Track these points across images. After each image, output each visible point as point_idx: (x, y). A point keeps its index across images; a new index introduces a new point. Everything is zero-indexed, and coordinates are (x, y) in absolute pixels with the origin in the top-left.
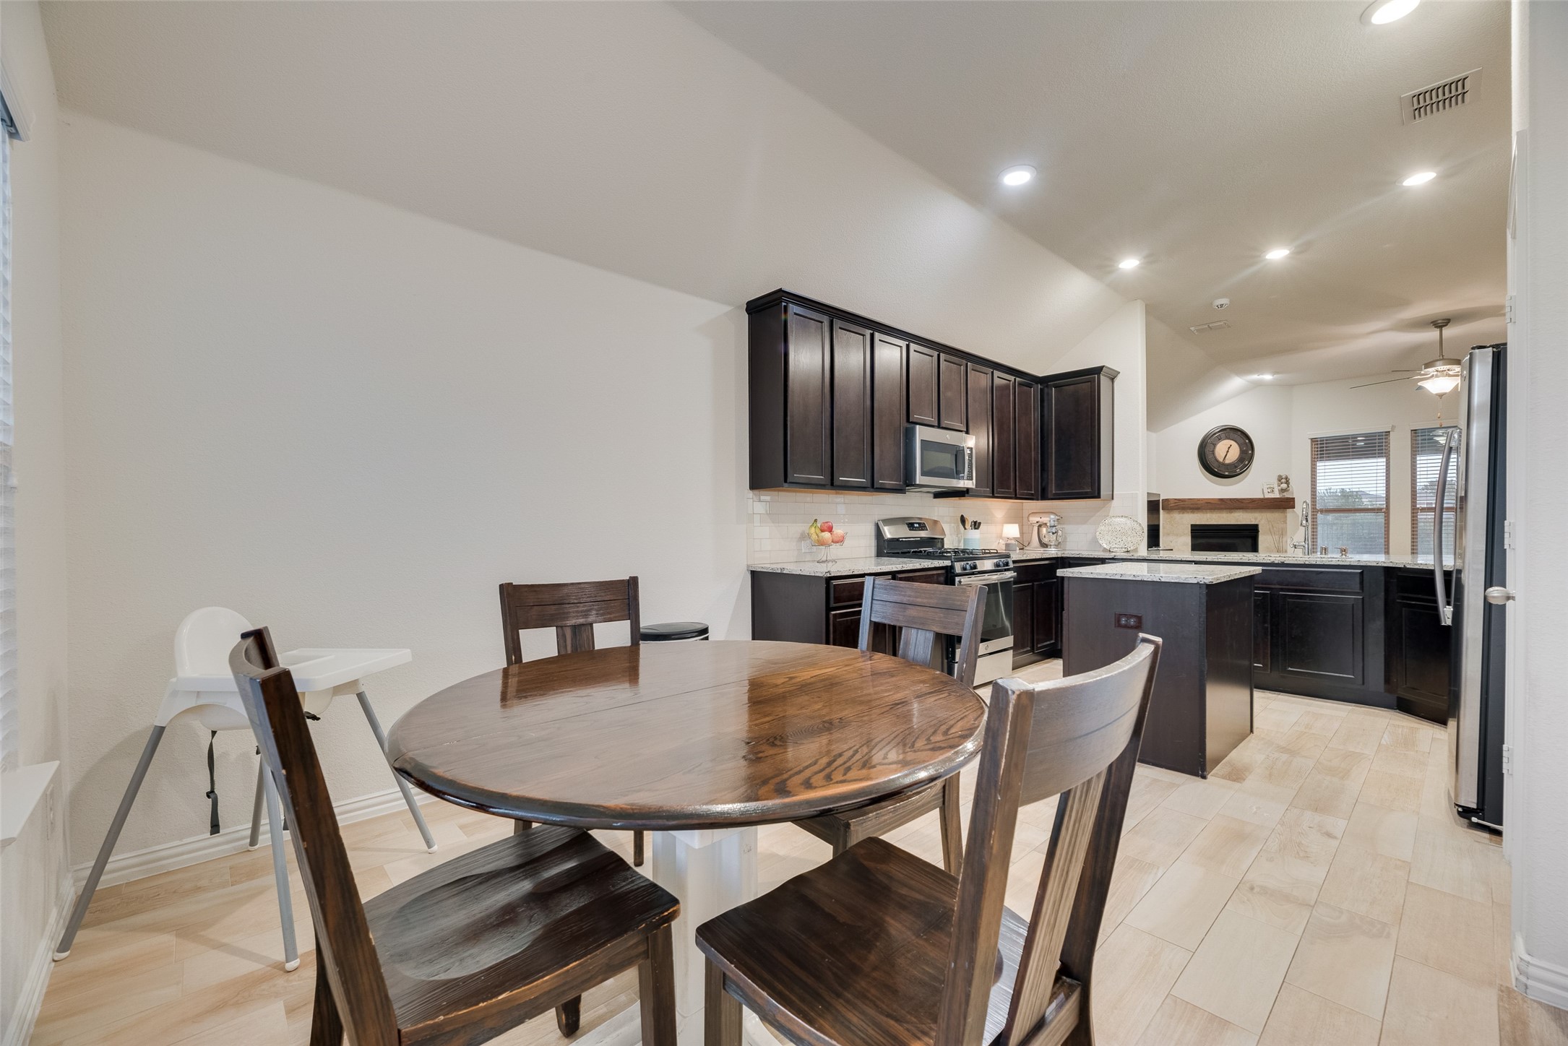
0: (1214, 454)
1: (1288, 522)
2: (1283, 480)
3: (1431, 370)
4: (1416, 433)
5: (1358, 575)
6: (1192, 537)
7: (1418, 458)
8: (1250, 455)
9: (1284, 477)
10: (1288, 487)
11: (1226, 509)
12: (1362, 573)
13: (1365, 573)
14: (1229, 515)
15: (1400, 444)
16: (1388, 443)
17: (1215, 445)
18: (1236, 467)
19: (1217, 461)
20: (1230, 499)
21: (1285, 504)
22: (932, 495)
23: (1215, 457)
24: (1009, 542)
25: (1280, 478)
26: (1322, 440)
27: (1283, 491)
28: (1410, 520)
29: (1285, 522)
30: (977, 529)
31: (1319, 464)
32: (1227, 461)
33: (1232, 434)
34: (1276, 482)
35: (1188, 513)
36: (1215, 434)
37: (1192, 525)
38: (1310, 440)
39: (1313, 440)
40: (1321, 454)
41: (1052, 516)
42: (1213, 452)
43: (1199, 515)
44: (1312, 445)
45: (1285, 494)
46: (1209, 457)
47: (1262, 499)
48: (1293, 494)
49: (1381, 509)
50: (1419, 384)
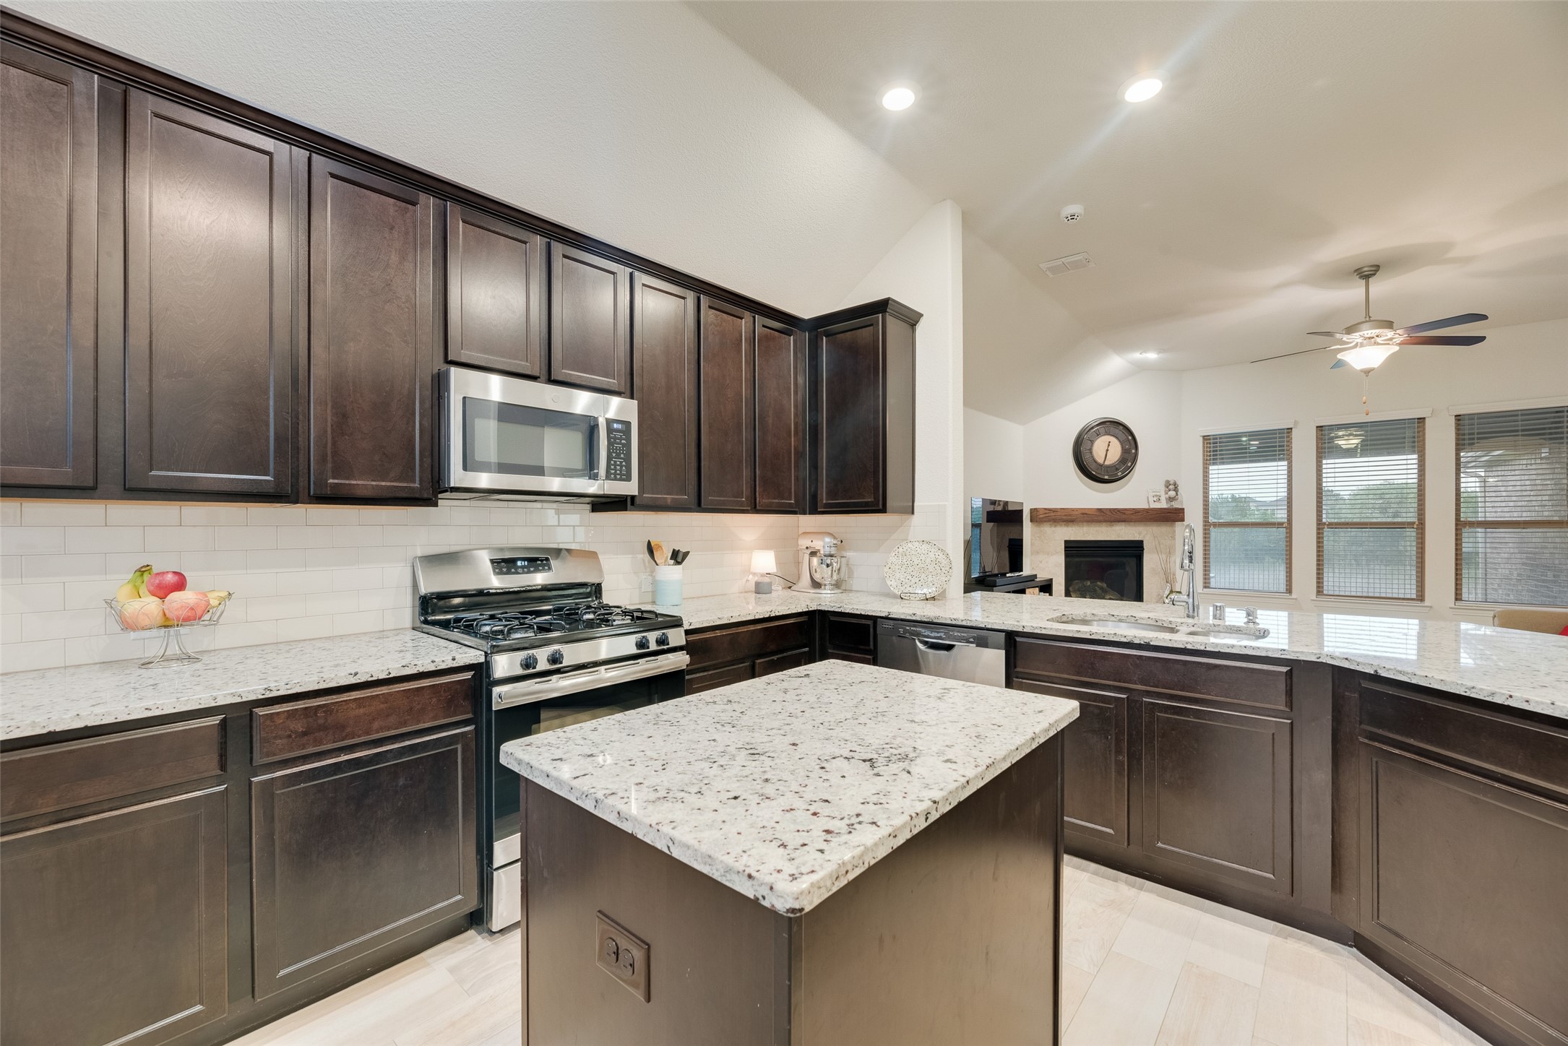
0: (1091, 453)
1: (1176, 537)
2: (1171, 487)
3: (1356, 337)
4: (1322, 430)
5: (1283, 678)
6: (1066, 556)
7: (1324, 462)
8: (1133, 455)
9: (1172, 482)
10: (1177, 494)
11: (1105, 521)
12: (1289, 674)
13: (1295, 673)
14: (1109, 529)
15: (1304, 444)
16: (1290, 441)
17: (1092, 442)
18: (1117, 469)
19: (1095, 462)
20: (1110, 510)
21: (1172, 516)
22: (589, 507)
23: (1093, 457)
24: (761, 579)
25: (1167, 484)
26: (1215, 437)
27: (1171, 499)
28: (1316, 537)
29: (1173, 538)
30: (679, 563)
31: (1213, 469)
32: (1107, 463)
33: (1112, 429)
34: (1163, 488)
35: (1061, 526)
36: (1092, 428)
37: (1065, 541)
38: (1201, 438)
39: (1205, 438)
40: (1214, 455)
41: (828, 540)
42: (1091, 450)
43: (1074, 528)
44: (1204, 443)
45: (1173, 503)
46: (1086, 457)
47: (1147, 509)
48: (1182, 502)
49: (1282, 524)
50: (1339, 356)
